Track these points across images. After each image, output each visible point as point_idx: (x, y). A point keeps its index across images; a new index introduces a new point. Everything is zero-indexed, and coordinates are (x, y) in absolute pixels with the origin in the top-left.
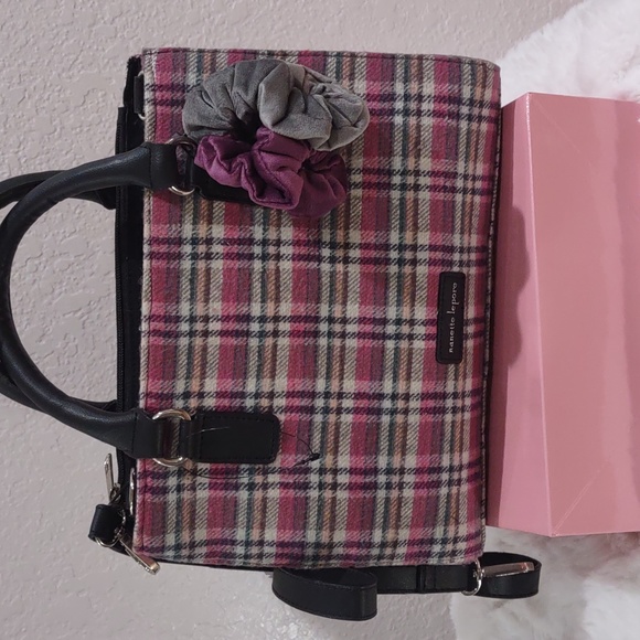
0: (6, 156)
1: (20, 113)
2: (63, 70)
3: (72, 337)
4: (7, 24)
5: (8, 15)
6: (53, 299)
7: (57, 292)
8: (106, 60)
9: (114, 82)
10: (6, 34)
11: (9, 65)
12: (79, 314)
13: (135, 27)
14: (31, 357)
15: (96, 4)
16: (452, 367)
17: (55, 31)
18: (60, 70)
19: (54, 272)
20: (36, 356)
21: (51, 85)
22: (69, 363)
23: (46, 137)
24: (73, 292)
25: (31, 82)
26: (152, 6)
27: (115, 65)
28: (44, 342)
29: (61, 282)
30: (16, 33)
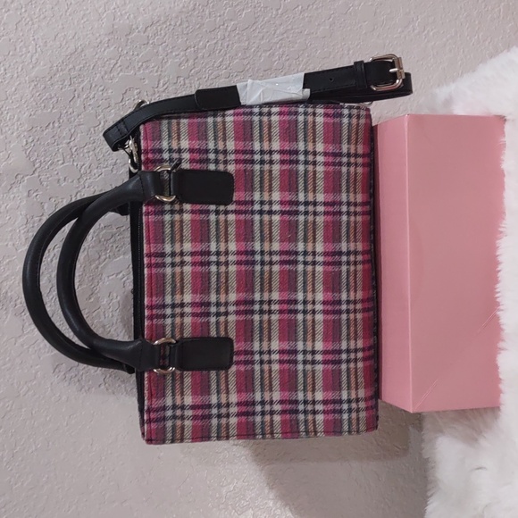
0: (60, 146)
1: (71, 110)
2: (106, 73)
3: (115, 295)
4: (60, 35)
5: (60, 27)
6: (100, 264)
7: (103, 257)
8: (140, 64)
9: (147, 82)
10: (58, 43)
11: (62, 70)
12: (121, 275)
13: (163, 34)
14: (83, 312)
15: (132, 16)
17: (99, 40)
18: (103, 73)
19: (100, 242)
20: (87, 311)
21: (96, 86)
22: (113, 316)
23: (92, 129)
24: (116, 258)
25: (79, 83)
26: (177, 17)
27: (147, 67)
28: (92, 300)
29: (106, 249)
30: (67, 42)
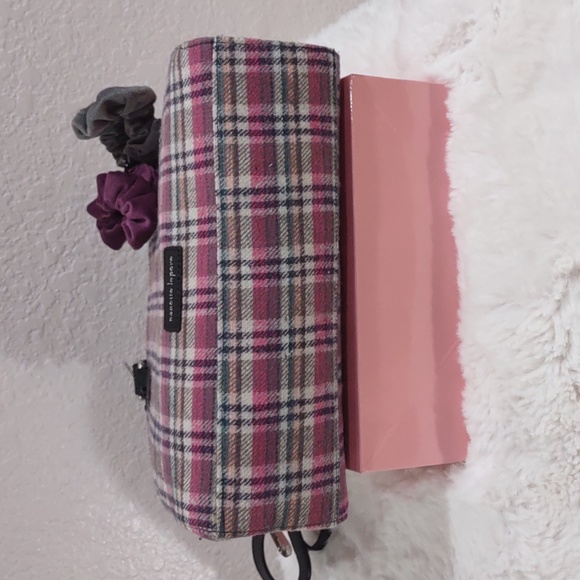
16: (174, 334)
